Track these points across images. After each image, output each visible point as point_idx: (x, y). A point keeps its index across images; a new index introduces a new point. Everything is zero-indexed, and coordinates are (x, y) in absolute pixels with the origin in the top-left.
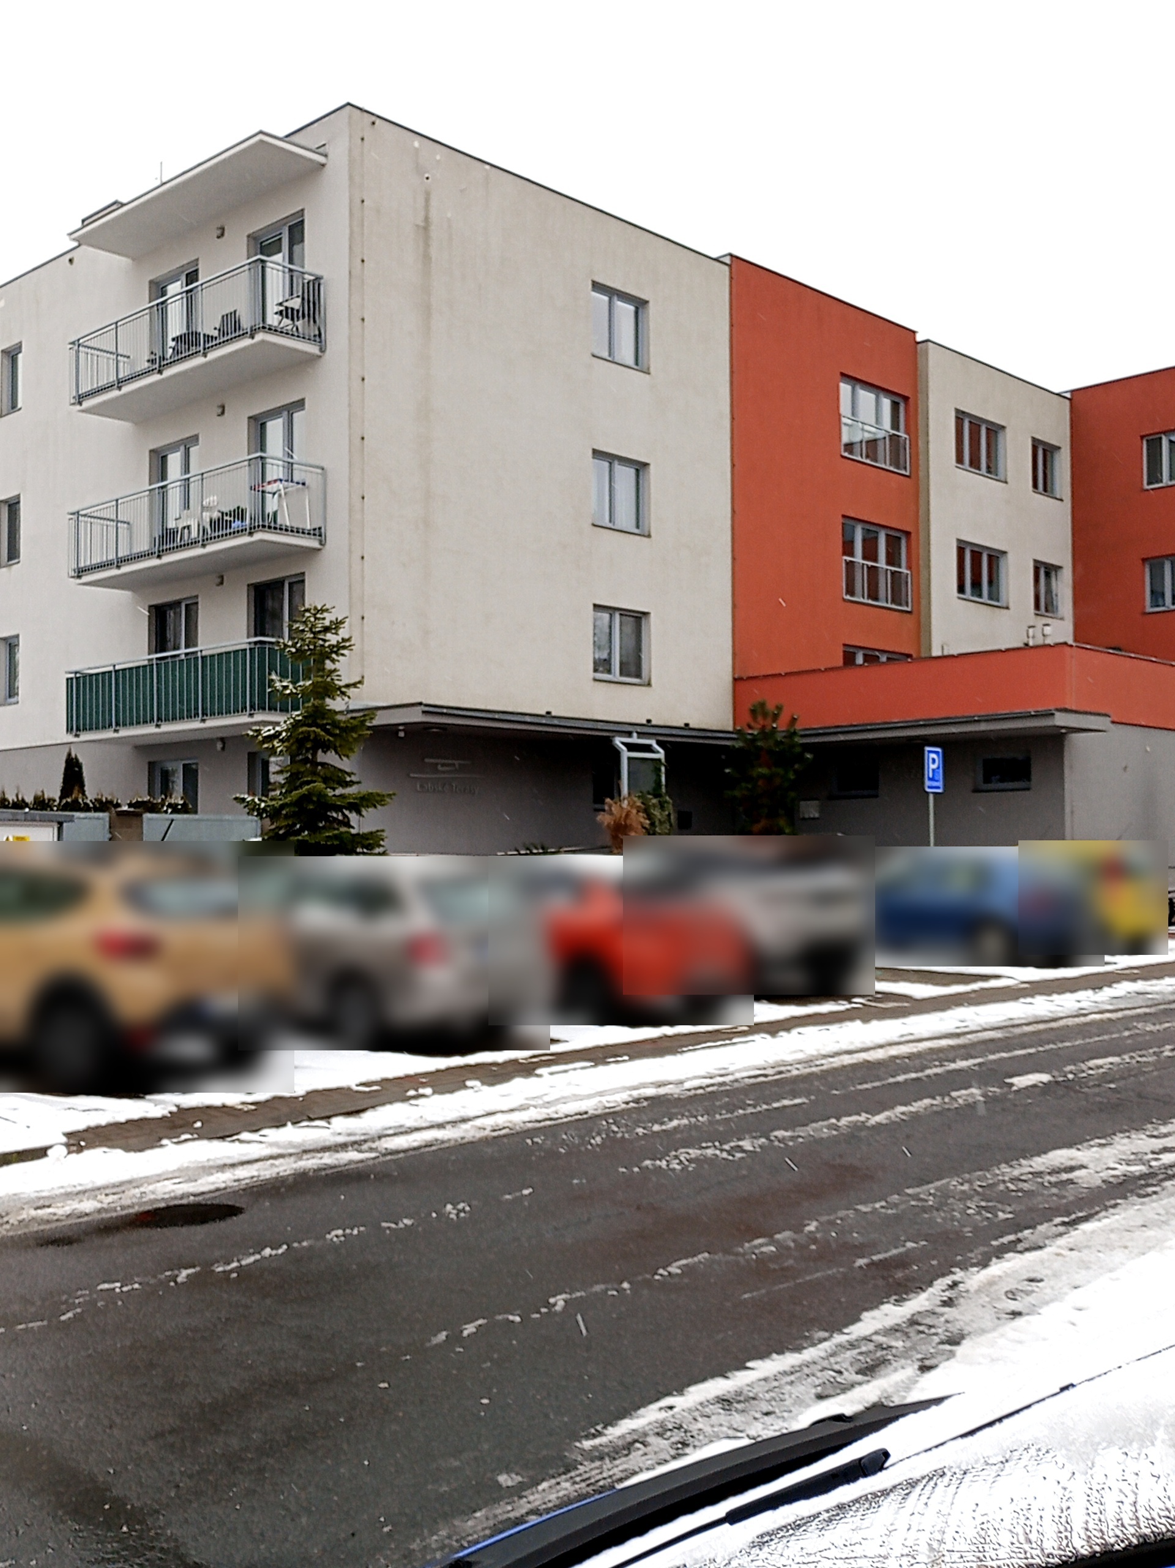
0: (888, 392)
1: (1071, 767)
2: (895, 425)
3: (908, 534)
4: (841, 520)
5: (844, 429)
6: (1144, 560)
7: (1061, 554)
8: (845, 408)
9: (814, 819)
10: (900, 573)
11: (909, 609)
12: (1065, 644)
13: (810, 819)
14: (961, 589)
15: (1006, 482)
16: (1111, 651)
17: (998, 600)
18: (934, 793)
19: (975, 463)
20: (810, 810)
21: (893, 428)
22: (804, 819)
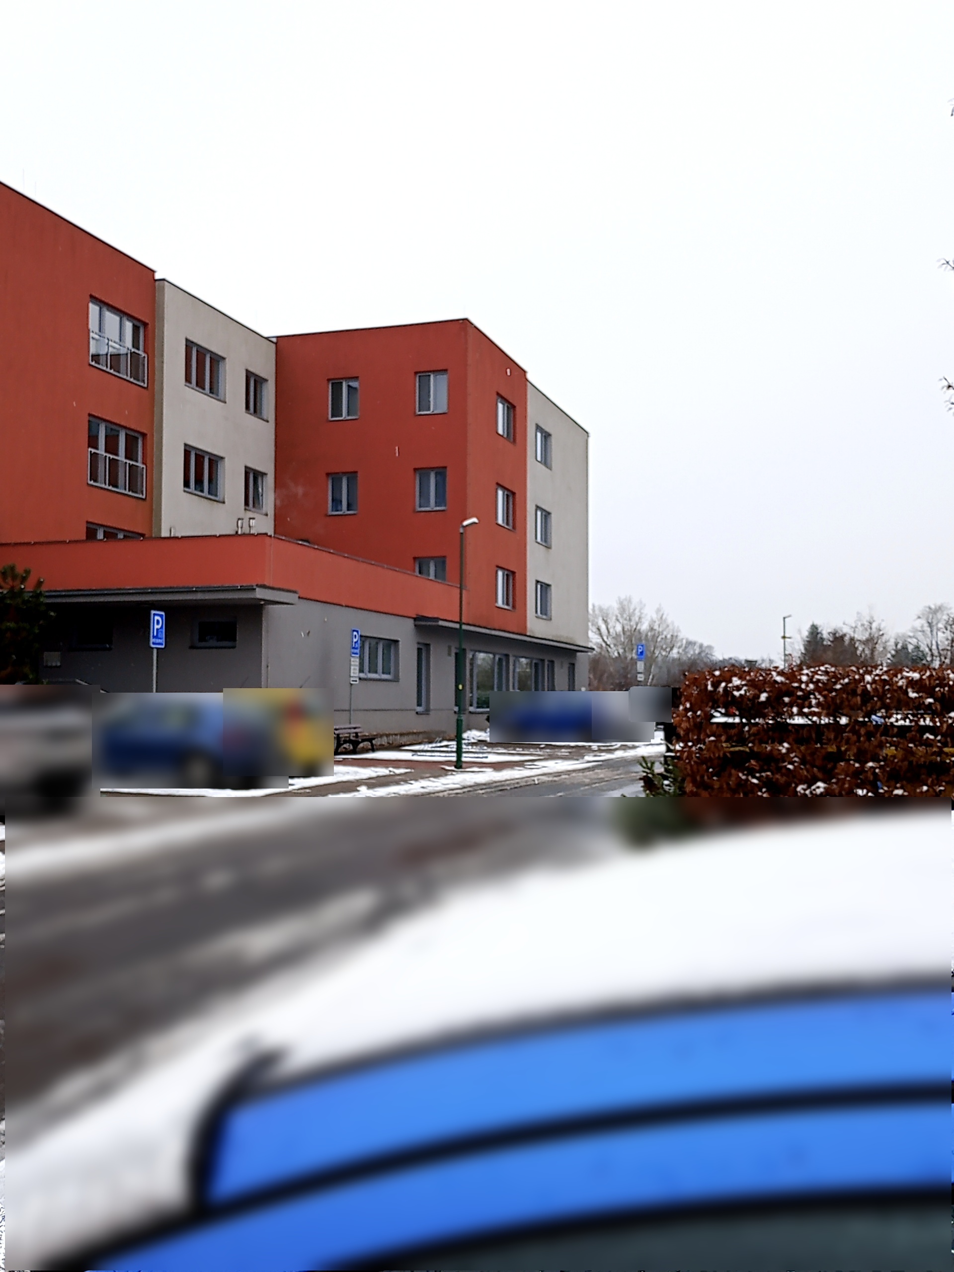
0: (131, 317)
1: (267, 632)
2: (135, 344)
3: (144, 435)
4: (87, 418)
5: (92, 342)
6: (328, 474)
7: (265, 463)
8: (93, 324)
9: (56, 667)
10: (137, 466)
11: (144, 497)
12: (266, 534)
13: (51, 667)
14: (186, 484)
15: (225, 402)
16: (300, 542)
17: (216, 495)
18: (158, 649)
19: (200, 384)
20: (53, 659)
21: (133, 347)
22: (47, 667)
